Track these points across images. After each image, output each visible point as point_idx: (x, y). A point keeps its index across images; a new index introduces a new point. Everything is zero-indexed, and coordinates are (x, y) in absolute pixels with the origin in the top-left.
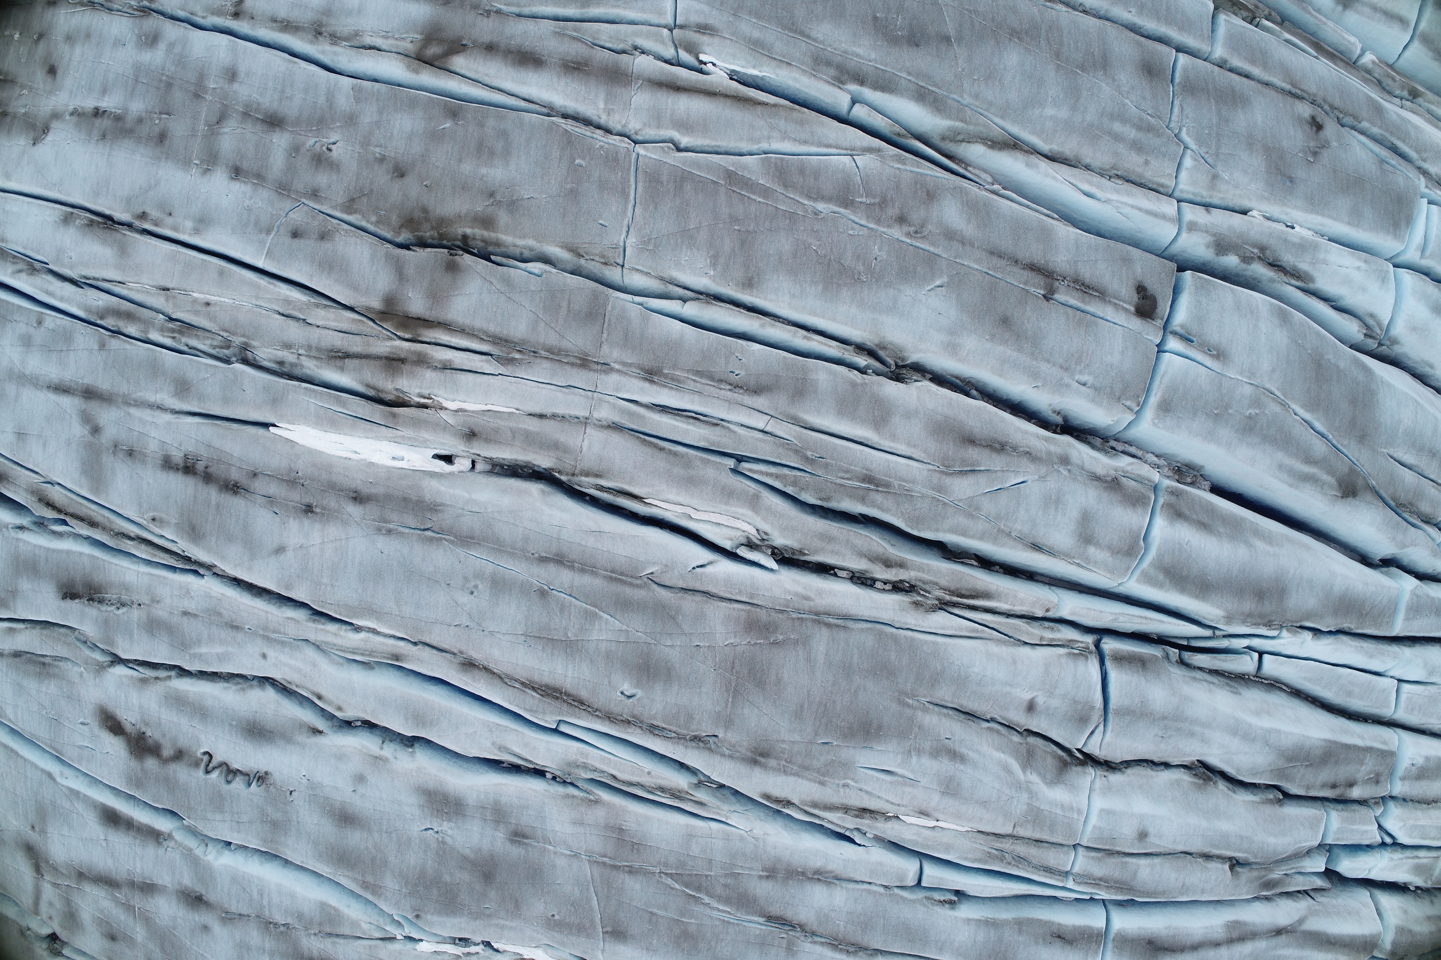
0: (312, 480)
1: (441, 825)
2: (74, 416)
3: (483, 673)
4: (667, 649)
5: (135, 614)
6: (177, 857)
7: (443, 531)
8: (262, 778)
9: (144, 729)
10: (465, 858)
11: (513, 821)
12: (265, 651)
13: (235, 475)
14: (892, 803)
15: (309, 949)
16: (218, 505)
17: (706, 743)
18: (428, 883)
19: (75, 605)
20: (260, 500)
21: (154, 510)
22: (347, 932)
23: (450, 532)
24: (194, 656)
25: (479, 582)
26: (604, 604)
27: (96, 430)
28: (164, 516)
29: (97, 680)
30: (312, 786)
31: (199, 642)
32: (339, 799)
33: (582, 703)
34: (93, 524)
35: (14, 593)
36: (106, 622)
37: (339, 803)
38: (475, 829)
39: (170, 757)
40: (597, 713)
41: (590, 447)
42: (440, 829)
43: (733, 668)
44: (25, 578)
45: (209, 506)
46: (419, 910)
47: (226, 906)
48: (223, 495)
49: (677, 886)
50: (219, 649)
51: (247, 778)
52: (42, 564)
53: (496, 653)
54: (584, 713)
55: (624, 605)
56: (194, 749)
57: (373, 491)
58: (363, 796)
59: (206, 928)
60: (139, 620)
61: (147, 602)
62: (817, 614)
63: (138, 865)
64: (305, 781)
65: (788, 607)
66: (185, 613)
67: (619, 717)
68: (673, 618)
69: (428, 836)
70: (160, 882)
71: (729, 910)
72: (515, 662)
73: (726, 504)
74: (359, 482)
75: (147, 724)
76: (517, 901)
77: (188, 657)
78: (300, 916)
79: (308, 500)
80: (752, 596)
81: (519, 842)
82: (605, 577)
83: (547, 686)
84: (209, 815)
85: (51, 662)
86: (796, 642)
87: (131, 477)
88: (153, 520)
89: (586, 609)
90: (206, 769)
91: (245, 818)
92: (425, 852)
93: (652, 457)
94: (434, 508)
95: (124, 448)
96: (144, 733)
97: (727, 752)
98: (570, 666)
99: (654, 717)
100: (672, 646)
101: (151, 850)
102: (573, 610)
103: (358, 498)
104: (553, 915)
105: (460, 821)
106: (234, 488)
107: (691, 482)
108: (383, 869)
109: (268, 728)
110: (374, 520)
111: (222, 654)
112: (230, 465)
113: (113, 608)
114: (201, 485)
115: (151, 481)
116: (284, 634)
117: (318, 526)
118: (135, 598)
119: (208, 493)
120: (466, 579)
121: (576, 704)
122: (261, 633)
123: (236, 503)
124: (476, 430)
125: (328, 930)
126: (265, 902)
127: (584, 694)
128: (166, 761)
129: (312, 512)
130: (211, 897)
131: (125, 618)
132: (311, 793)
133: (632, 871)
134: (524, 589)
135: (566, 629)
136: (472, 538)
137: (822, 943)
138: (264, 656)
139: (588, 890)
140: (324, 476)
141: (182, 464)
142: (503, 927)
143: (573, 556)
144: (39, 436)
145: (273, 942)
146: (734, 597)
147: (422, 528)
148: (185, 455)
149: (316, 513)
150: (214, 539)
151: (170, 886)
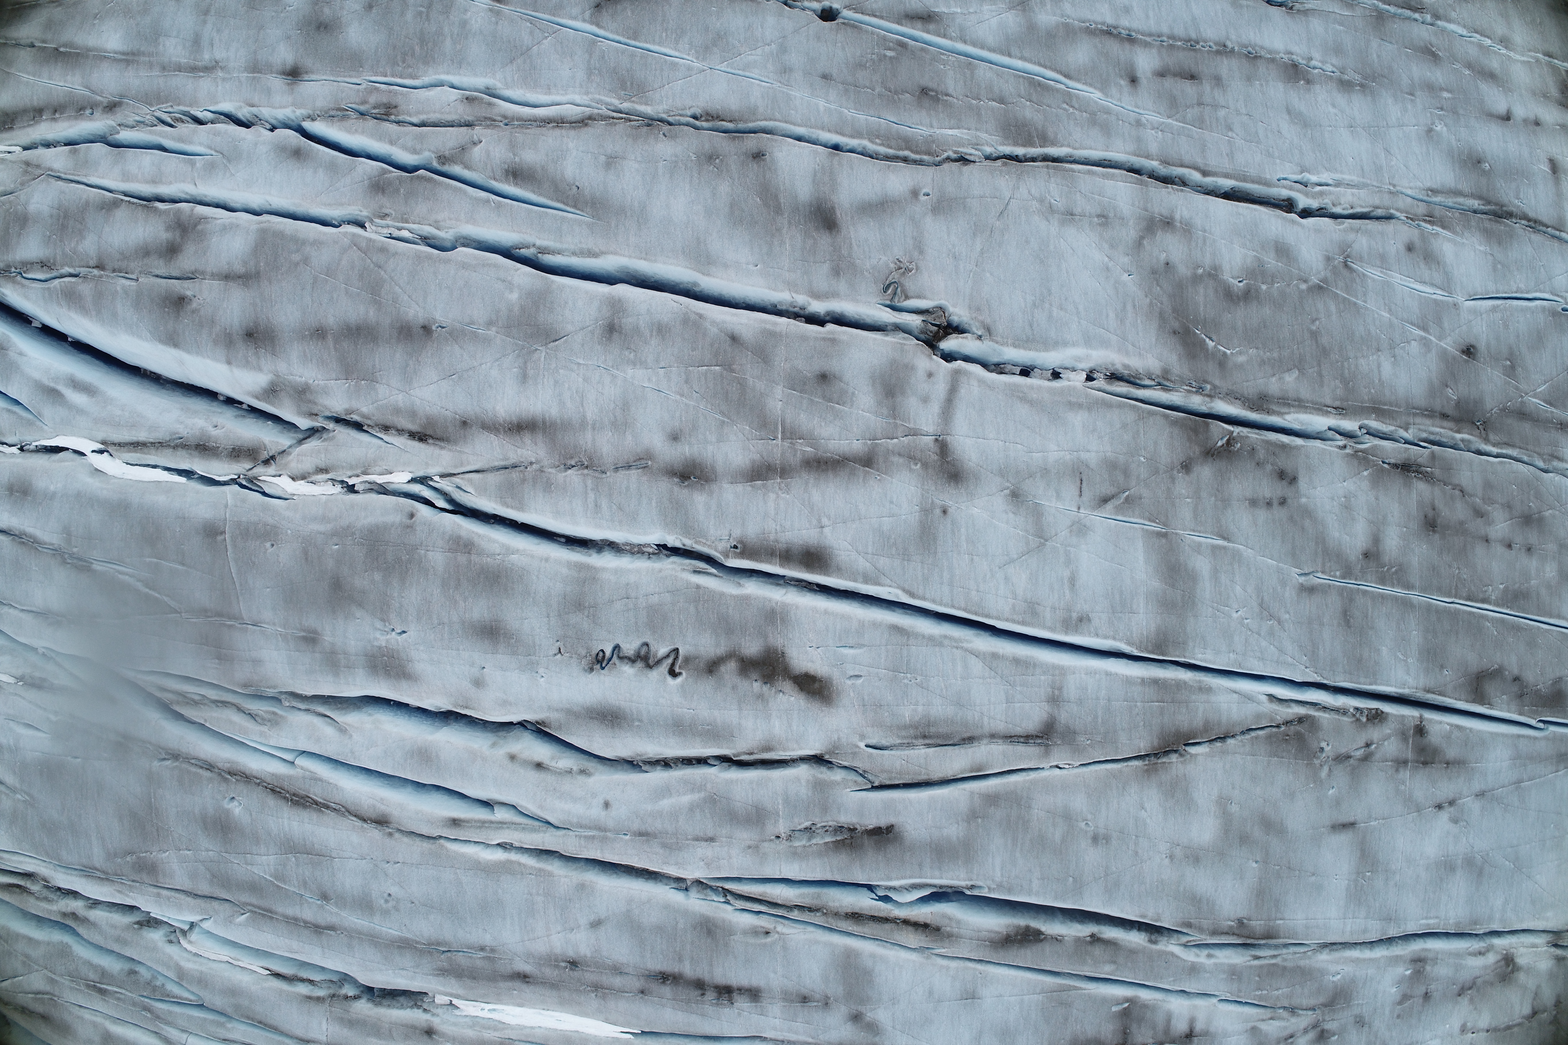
0: (577, 991)
1: (387, 641)
2: (889, 1029)
3: (366, 815)
4: (211, 847)
5: (782, 828)
6: (712, 532)
7: (429, 952)
8: (600, 661)
9: (766, 688)
10: (360, 605)
11: (318, 655)
12: (604, 813)
13: (667, 990)
14: (20, 696)
15: (536, 444)
16: (680, 960)
17: (167, 753)
18: (397, 566)
19: (871, 823)
20: (630, 970)
21: (765, 945)
22: (492, 479)
23: (422, 952)
24: (701, 788)
25: (384, 906)
26: (271, 889)
27: (856, 1018)
28: (752, 940)
29: (836, 737)
30: (531, 667)
31: (692, 809)
32: (499, 656)
33: (272, 790)
34: (856, 917)
35: (973, 816)
36: (825, 809)
37: (500, 651)
38: (353, 642)
39: (724, 662)
40: (258, 781)
41: (320, 1023)
42: (388, 637)
43: (157, 830)
44: (955, 839)
45: (692, 958)
46: (408, 527)
47: (645, 478)
48: (676, 970)
49: (166, 599)
50: (666, 804)
51: (621, 655)
52: (928, 860)
53: (355, 838)
54: (269, 780)
55: (254, 887)
56: (690, 680)
57: (510, 984)
58: (472, 665)
59: (675, 437)
60: (776, 821)
61: (766, 844)
62: (107, 879)
63: (771, 504)
64: (541, 671)
65: (130, 886)
66: (711, 840)
67: (239, 778)
68: (214, 876)
69: (399, 627)
70: (739, 488)
71: (120, 576)
72: (336, 831)
73: (202, 972)
74: (527, 991)
75: (760, 697)
76: (306, 559)
77: (709, 786)
78: (548, 487)
79: (576, 974)
80: (158, 895)
81: (309, 632)
82: (276, 913)
83: (305, 807)
84: (668, 597)
85: (914, 741)
86: (116, 855)
87: (800, 976)
88: (767, 933)
89: (285, 884)
90: (678, 652)
91: (618, 606)
92: (401, 606)
93: (266, 1015)
94: (443, 972)
95: (815, 1004)
96: (766, 683)
97: (148, 746)
98: (287, 829)
99: (210, 780)
100: (208, 850)
101: (752, 531)
102: (296, 883)
103: (524, 978)
104: (273, 545)
105: (369, 648)
106: (664, 978)
107: (233, 992)
108: (446, 576)
109: (596, 722)
110: (501, 959)
111: (664, 797)
112: (674, 999)
113: (819, 825)
114: (707, 977)
115: (772, 975)
116: (580, 837)
117: (558, 950)
118: (783, 845)
119: (695, 971)
120: (396, 909)
121: (278, 790)
122: (608, 834)
123: (658, 964)
124: (425, 1037)
125: (515, 475)
126: (591, 496)
127: (271, 801)
128: (731, 655)
129: (569, 962)
130: (665, 486)
131: (796, 820)
132: (533, 658)
133: (204, 612)
134: (342, 901)
135: (297, 865)
136: (399, 947)
137: (45, 544)
138: (607, 805)
139: (241, 585)
140: (566, 994)
141: (735, 995)
142: (324, 519)
143: (306, 932)
144: (939, 1001)
145: (581, 442)
146: (173, 893)
147: (449, 954)
148: (732, 1003)
149: (563, 961)
150: (681, 925)
151: (726, 486)
